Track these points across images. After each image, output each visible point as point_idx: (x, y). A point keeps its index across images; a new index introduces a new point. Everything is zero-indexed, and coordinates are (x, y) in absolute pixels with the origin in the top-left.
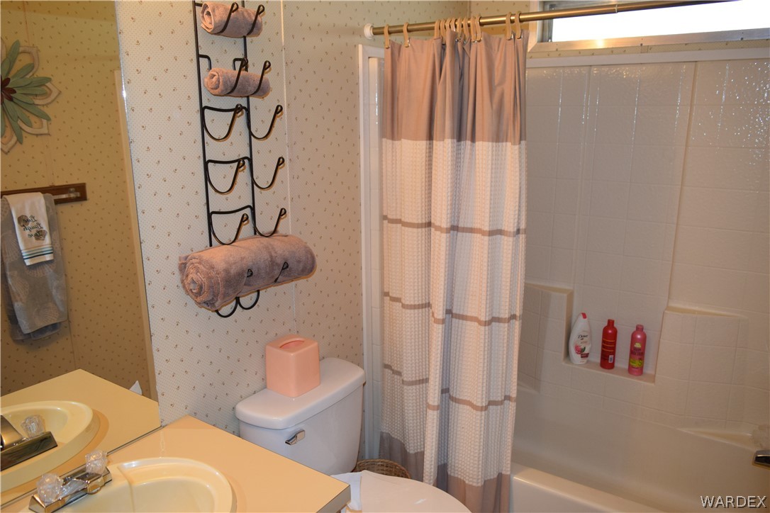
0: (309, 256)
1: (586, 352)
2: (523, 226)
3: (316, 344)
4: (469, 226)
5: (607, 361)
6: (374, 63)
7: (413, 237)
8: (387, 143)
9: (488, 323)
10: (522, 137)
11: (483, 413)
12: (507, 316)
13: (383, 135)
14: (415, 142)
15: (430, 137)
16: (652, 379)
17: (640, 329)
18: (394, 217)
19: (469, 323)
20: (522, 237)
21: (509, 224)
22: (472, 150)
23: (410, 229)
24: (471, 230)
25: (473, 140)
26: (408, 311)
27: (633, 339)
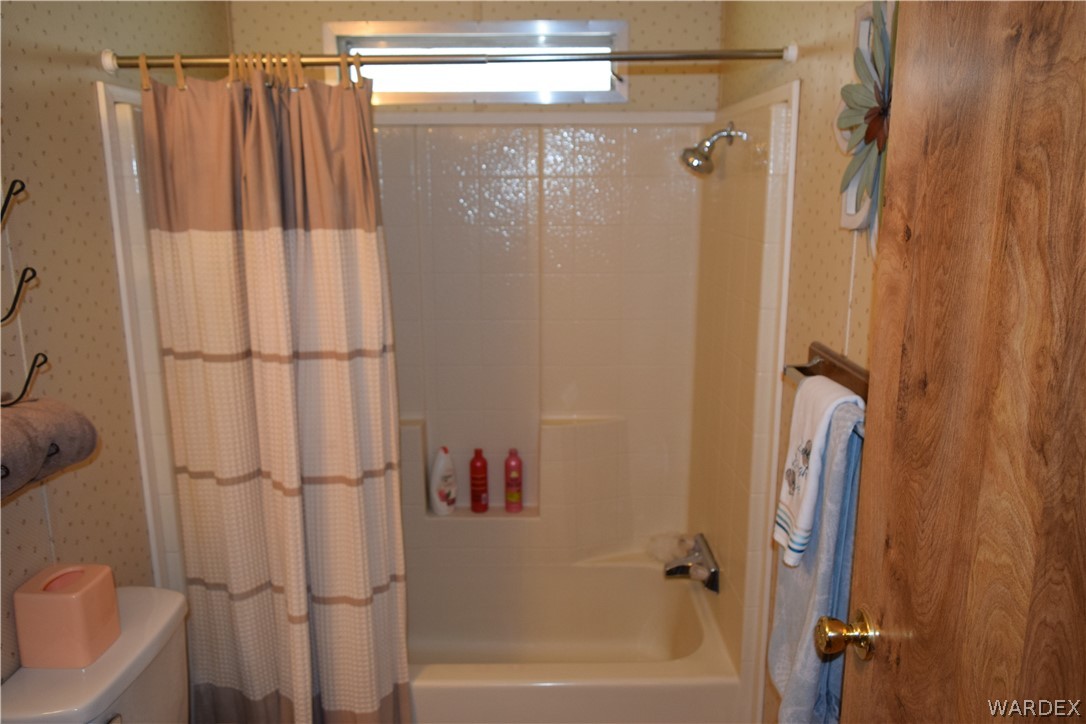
0: (86, 428)
1: (452, 496)
2: (389, 341)
3: (107, 570)
4: (312, 349)
5: (479, 504)
6: (124, 113)
7: (225, 377)
8: (160, 236)
9: (359, 482)
10: (379, 222)
11: (369, 607)
12: (382, 466)
13: (150, 223)
14: (213, 234)
15: (237, 225)
16: (536, 512)
17: (513, 454)
18: (186, 350)
19: (330, 487)
20: (390, 356)
21: (372, 339)
22: (308, 242)
23: (220, 365)
24: (317, 355)
25: (307, 227)
26: (229, 488)
27: (508, 469)
